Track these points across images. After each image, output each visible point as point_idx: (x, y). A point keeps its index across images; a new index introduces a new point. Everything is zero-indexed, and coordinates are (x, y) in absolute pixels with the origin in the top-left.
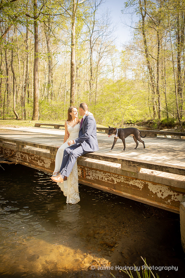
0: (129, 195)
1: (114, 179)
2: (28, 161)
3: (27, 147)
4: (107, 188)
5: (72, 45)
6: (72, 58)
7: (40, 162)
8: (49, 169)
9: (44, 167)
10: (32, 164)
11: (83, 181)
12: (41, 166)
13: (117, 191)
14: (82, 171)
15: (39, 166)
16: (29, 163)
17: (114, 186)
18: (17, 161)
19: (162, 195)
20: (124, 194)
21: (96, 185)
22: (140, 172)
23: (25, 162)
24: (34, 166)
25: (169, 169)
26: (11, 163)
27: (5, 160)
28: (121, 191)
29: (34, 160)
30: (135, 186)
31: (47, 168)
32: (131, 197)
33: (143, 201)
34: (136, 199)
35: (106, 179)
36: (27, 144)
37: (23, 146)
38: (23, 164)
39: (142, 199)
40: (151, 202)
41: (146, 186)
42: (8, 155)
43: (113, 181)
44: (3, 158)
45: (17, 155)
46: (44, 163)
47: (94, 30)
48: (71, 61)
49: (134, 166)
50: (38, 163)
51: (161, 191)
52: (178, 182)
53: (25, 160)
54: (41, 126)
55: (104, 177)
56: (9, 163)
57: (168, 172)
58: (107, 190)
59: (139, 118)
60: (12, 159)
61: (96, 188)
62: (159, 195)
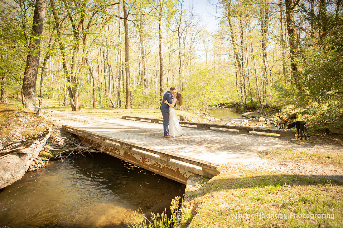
0: (170, 175)
1: (161, 164)
2: (109, 150)
3: (107, 141)
4: (157, 171)
5: (161, 38)
6: (160, 50)
7: (117, 151)
8: (123, 156)
9: (120, 155)
10: (113, 153)
11: (144, 166)
12: (118, 154)
13: (163, 173)
14: (143, 159)
15: (117, 154)
16: (110, 152)
17: (161, 170)
18: (102, 150)
19: (187, 176)
20: (167, 175)
21: (151, 169)
22: (170, 161)
23: (108, 151)
24: (114, 154)
25: (183, 160)
26: (98, 152)
27: (94, 150)
28: (165, 173)
29: (113, 149)
30: (172, 170)
31: (122, 156)
32: (170, 177)
33: (176, 179)
34: (173, 178)
35: (156, 164)
36: (106, 139)
37: (104, 140)
38: (106, 153)
39: (176, 178)
40: (181, 180)
41: (178, 169)
42: (97, 145)
43: (160, 166)
44: (92, 147)
45: (102, 146)
46: (120, 152)
47: (181, 22)
48: (160, 52)
49: (166, 157)
50: (116, 152)
51: (186, 173)
52: (188, 168)
53: (107, 150)
54: (127, 118)
55: (155, 163)
56: (96, 152)
57: (182, 161)
58: (157, 172)
59: (229, 101)
60: (99, 149)
61: (150, 170)
62: (185, 176)
